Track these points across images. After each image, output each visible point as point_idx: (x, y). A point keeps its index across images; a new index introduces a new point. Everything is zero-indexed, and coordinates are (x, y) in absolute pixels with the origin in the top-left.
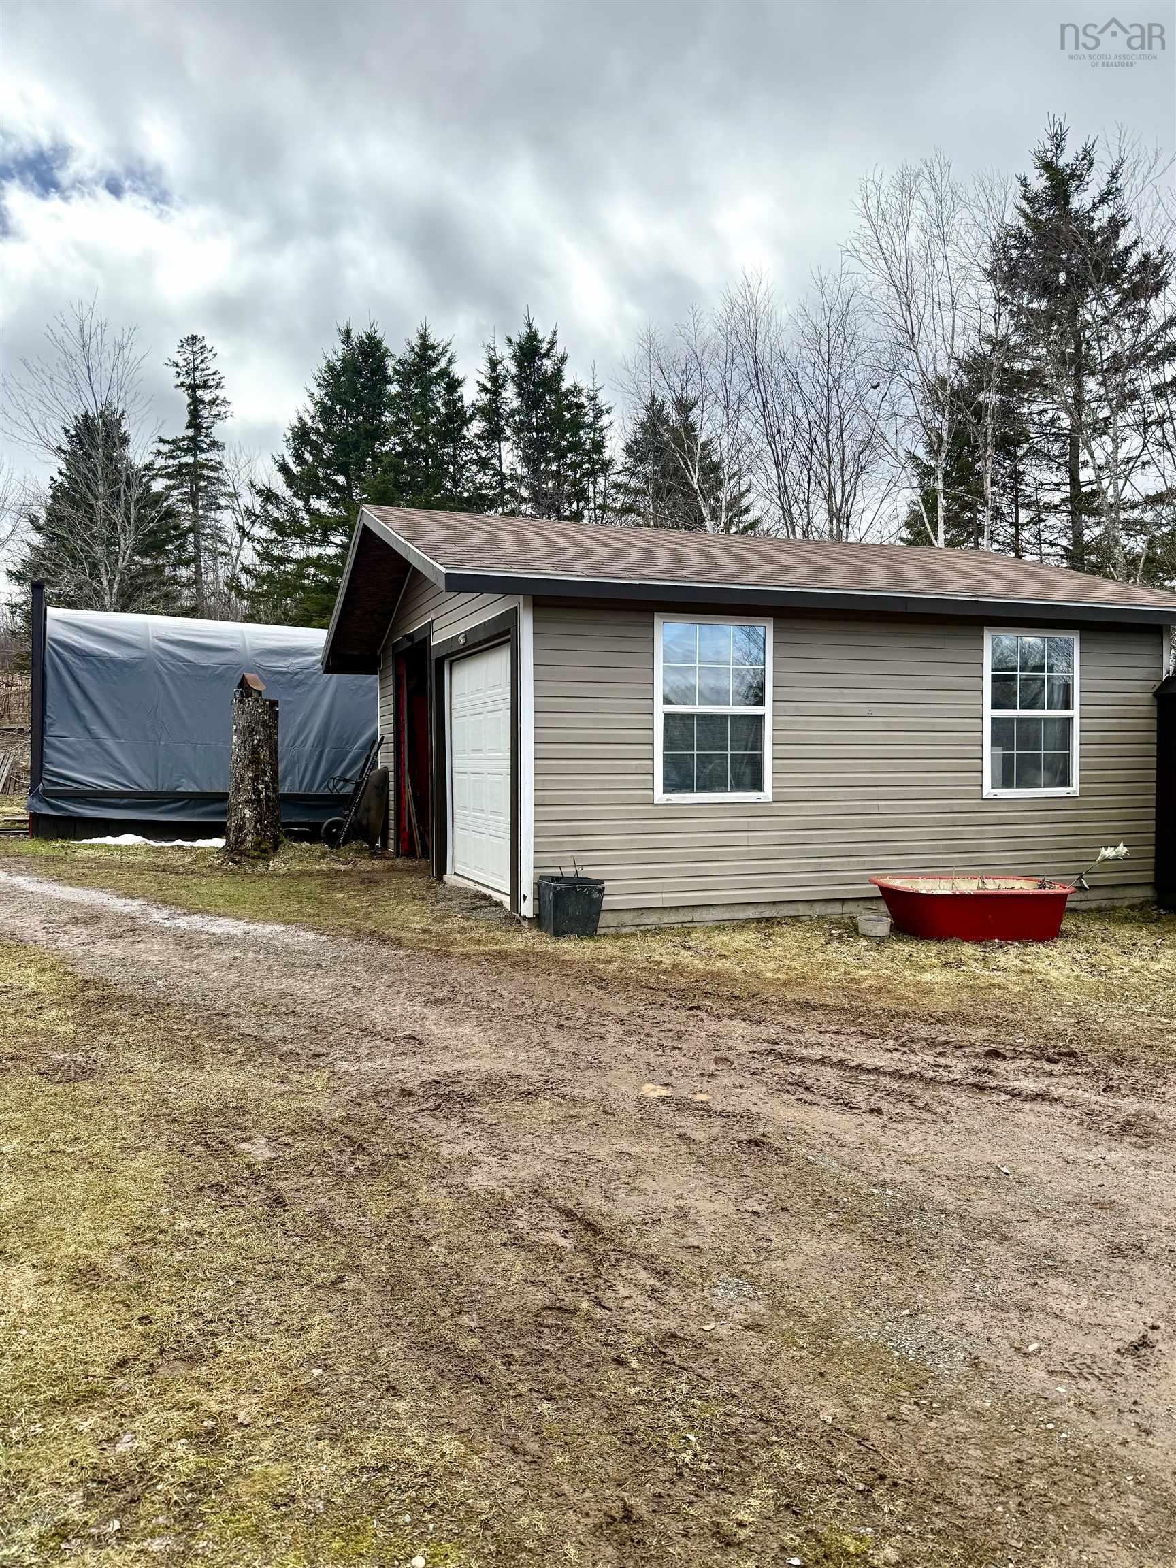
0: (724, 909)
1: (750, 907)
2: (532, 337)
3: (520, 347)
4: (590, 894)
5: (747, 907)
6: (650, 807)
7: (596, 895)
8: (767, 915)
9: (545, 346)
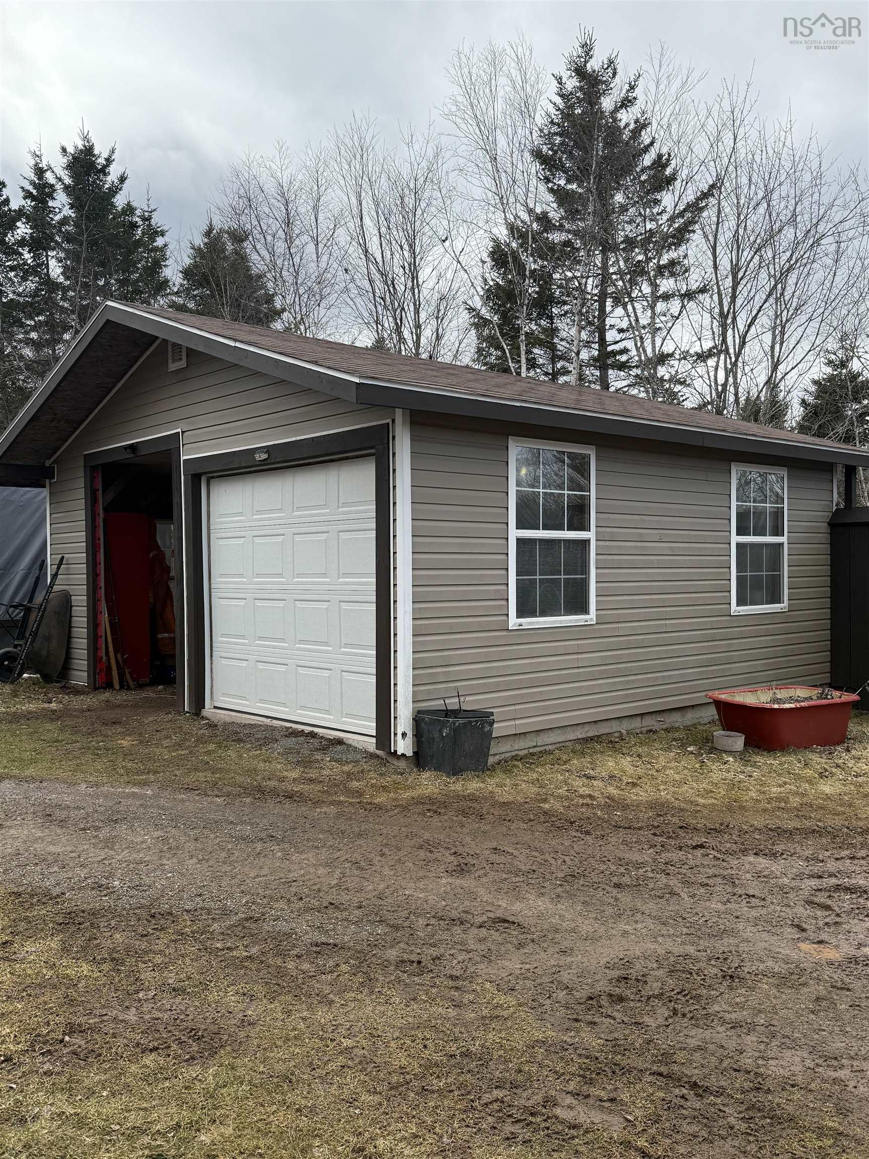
0: (559, 731)
1: (579, 728)
2: (89, 150)
3: (74, 158)
4: (483, 727)
5: (575, 727)
6: (505, 633)
7: (487, 729)
8: (590, 734)
9: (101, 161)
